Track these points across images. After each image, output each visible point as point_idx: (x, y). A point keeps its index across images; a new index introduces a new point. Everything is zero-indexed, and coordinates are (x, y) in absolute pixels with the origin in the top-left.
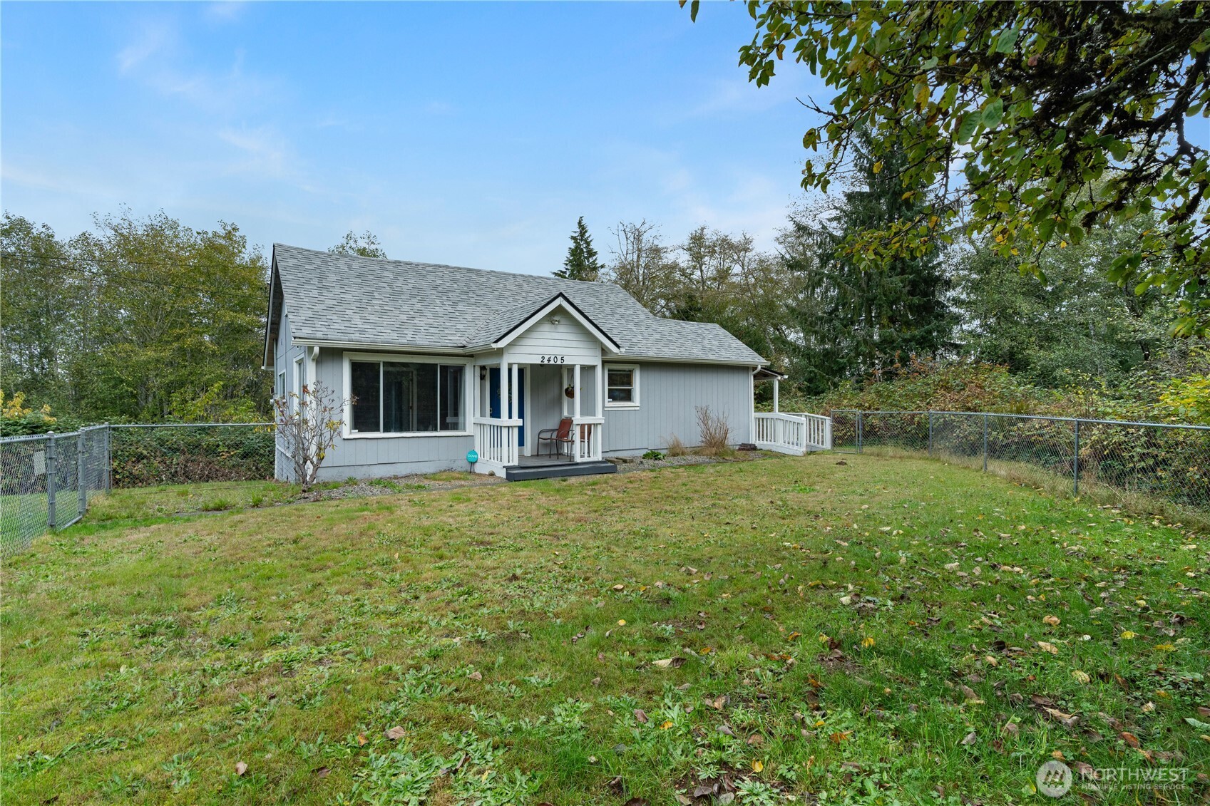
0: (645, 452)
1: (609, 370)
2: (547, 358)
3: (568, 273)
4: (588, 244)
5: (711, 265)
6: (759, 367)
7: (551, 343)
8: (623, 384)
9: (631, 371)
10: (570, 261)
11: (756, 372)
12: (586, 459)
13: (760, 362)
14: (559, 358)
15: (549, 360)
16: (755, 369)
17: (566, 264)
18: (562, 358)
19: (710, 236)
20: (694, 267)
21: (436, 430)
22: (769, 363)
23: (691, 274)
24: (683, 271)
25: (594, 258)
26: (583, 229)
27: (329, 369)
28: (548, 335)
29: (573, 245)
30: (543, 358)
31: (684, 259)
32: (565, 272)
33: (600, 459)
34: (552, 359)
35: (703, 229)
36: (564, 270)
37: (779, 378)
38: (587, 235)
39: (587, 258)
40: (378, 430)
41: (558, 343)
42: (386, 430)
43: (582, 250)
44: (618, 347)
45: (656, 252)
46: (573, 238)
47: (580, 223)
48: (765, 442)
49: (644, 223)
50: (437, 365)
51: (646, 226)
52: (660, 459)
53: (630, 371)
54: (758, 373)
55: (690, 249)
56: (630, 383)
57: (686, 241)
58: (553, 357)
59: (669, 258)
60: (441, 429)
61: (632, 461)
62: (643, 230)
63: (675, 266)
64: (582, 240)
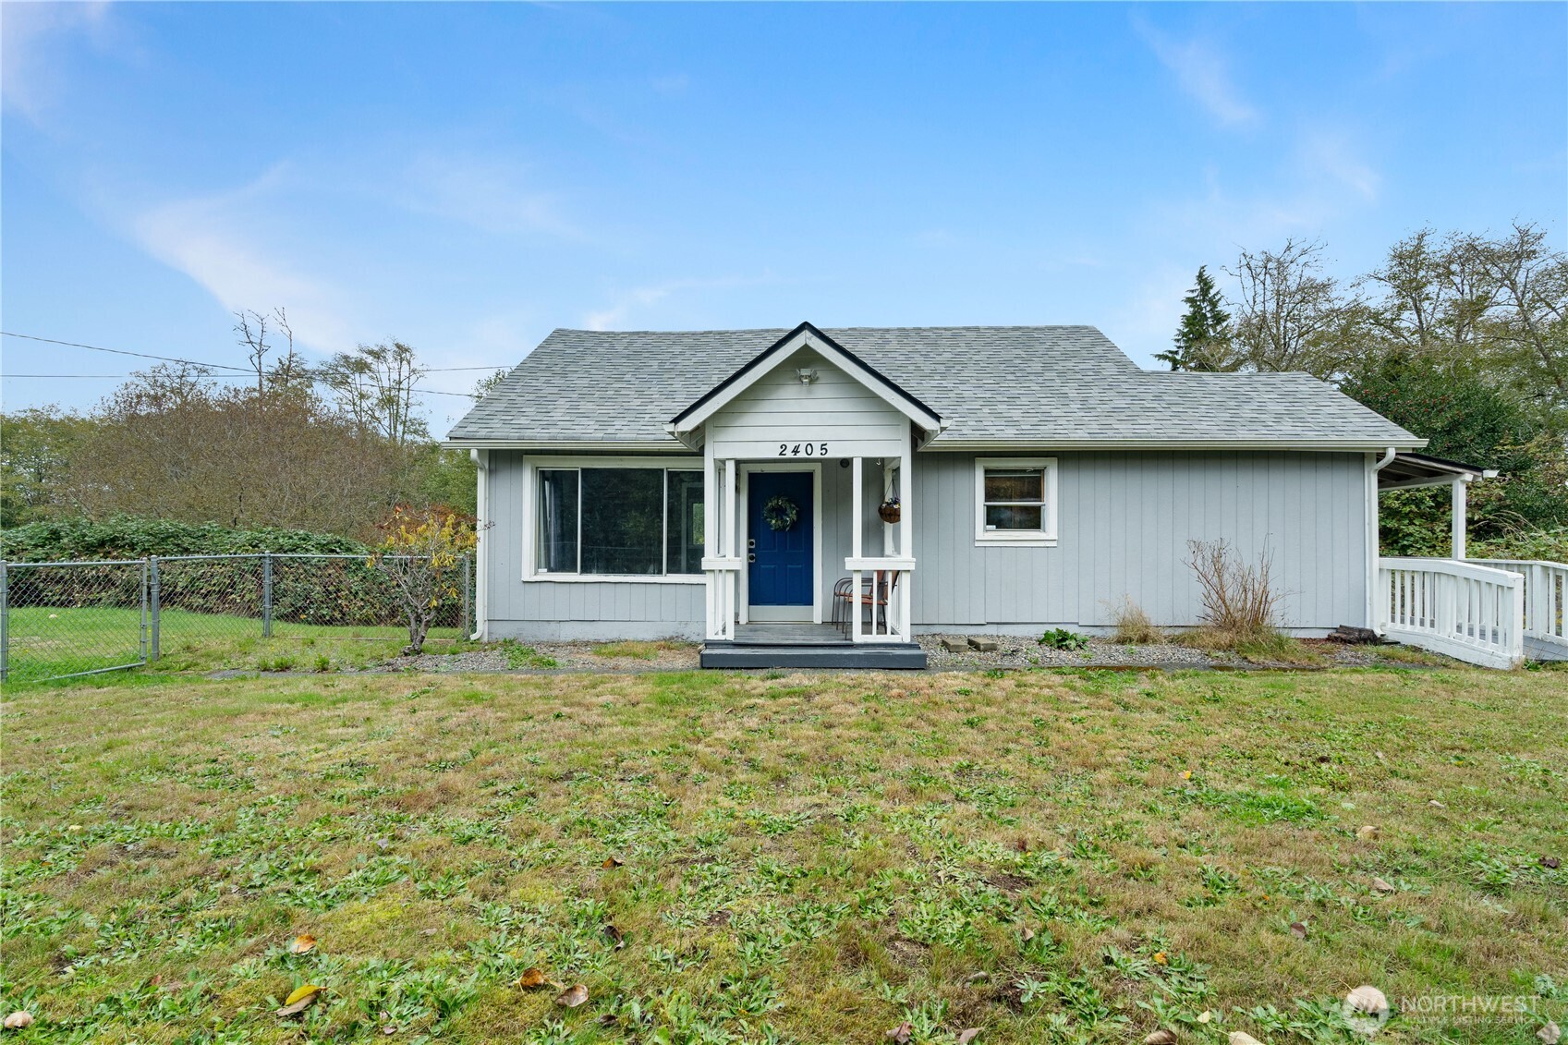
0: (1040, 631)
1: (987, 471)
2: (791, 447)
3: (1181, 352)
4: (1214, 304)
5: (1441, 297)
6: (1391, 454)
7: (802, 419)
8: (1022, 496)
9: (1041, 471)
10: (1184, 335)
11: (1382, 464)
12: (875, 638)
13: (1396, 439)
14: (817, 446)
15: (796, 451)
16: (1381, 456)
17: (1178, 340)
18: (823, 447)
19: (1437, 247)
20: (1402, 307)
21: (660, 572)
22: (1424, 443)
23: (1393, 320)
24: (1376, 317)
25: (1224, 324)
26: (1205, 284)
27: (504, 480)
28: (794, 406)
29: (1187, 310)
30: (784, 447)
31: (1379, 296)
32: (1177, 353)
33: (907, 640)
34: (802, 449)
35: (1421, 238)
36: (1175, 349)
37: (1468, 476)
38: (1212, 292)
39: (1214, 326)
40: (573, 569)
41: (814, 419)
42: (585, 570)
43: (1205, 315)
44: (937, 417)
45: (1313, 290)
46: (1189, 300)
47: (1200, 276)
48: (1408, 627)
49: (1289, 248)
50: (662, 470)
51: (1295, 252)
52: (1067, 647)
53: (1036, 471)
54: (1390, 466)
55: (1394, 277)
56: (1037, 493)
57: (1384, 265)
58: (803, 446)
59: (1342, 297)
60: (668, 572)
61: (992, 648)
62: (1289, 259)
63: (1356, 312)
64: (1204, 301)
